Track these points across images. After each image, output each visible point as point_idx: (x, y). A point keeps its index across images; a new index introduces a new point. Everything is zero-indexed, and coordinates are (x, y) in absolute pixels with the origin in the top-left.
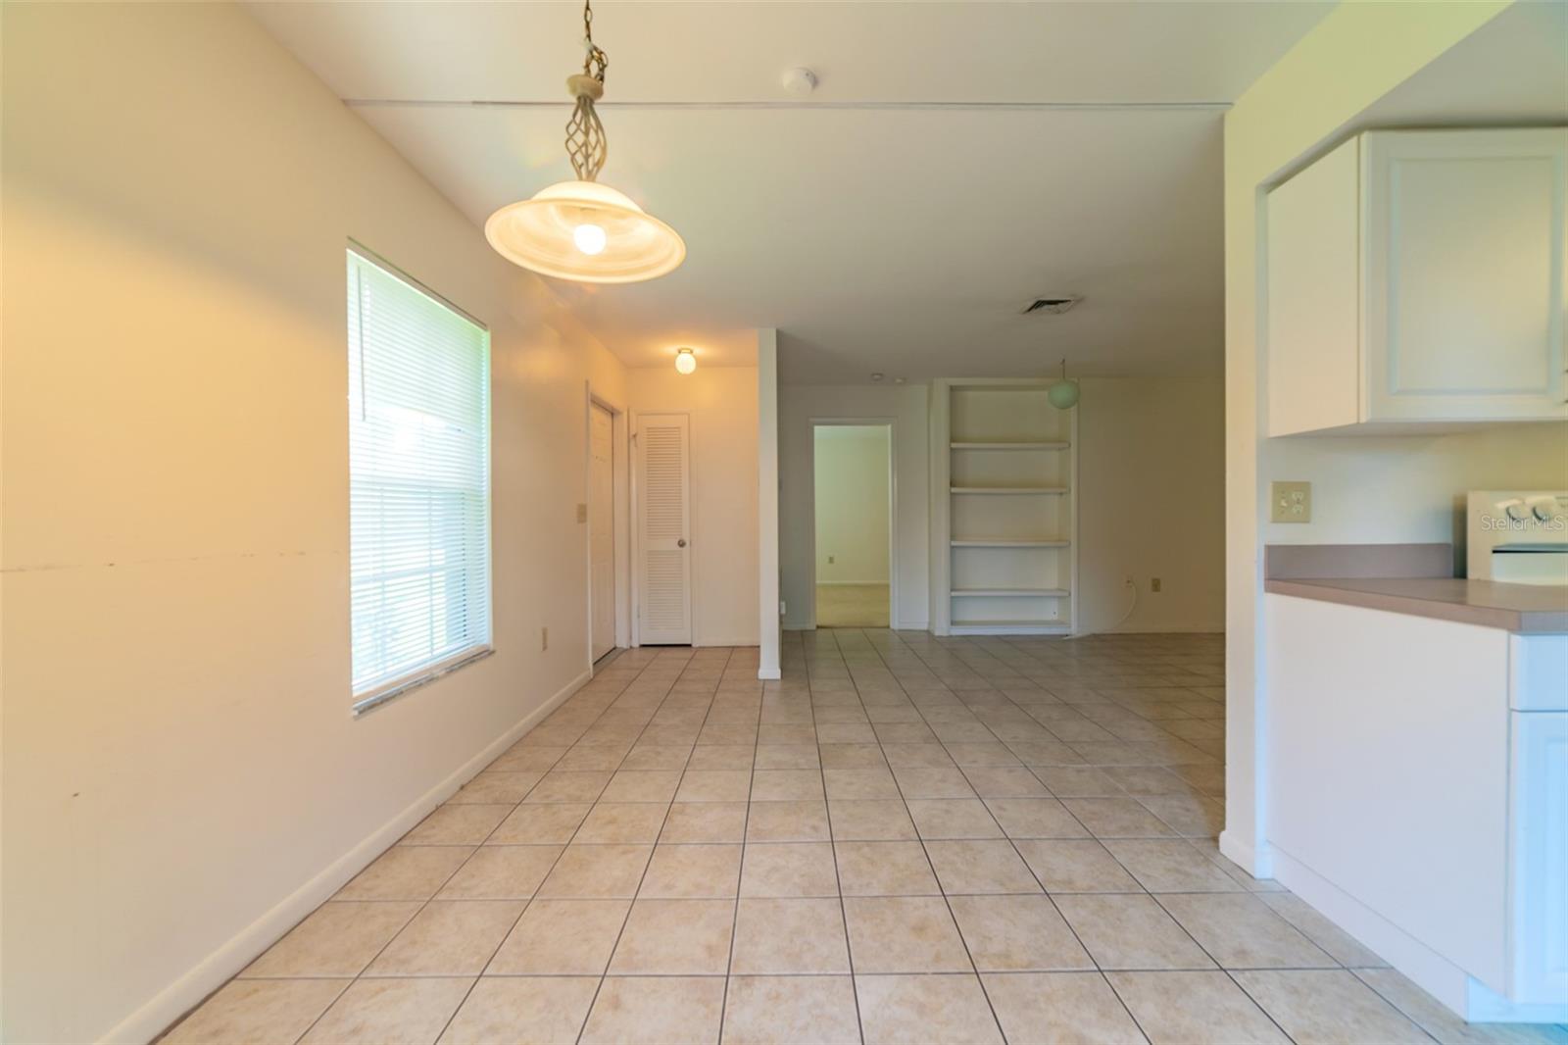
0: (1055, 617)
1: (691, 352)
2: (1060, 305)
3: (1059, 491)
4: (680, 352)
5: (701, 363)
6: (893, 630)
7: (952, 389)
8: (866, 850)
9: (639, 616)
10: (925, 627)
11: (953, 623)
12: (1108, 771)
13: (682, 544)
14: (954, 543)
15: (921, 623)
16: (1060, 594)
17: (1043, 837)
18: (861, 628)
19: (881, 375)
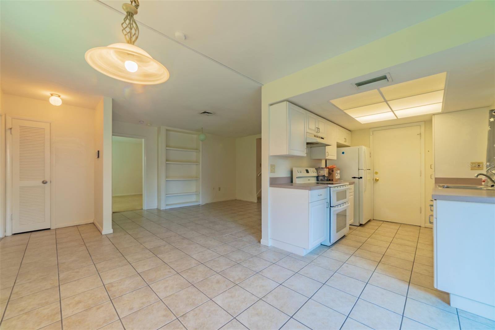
0: (194, 200)
1: (59, 96)
2: (210, 114)
3: (196, 164)
4: (52, 95)
5: (65, 102)
6: (145, 210)
7: (167, 130)
8: (189, 271)
9: (12, 220)
10: (156, 207)
11: (167, 205)
12: (232, 235)
13: (44, 182)
14: (167, 179)
15: (155, 206)
16: (196, 193)
17: (229, 252)
18: (131, 211)
19: (143, 121)
